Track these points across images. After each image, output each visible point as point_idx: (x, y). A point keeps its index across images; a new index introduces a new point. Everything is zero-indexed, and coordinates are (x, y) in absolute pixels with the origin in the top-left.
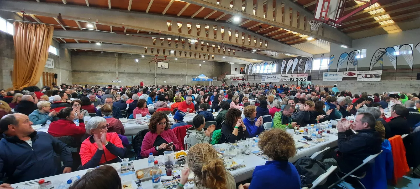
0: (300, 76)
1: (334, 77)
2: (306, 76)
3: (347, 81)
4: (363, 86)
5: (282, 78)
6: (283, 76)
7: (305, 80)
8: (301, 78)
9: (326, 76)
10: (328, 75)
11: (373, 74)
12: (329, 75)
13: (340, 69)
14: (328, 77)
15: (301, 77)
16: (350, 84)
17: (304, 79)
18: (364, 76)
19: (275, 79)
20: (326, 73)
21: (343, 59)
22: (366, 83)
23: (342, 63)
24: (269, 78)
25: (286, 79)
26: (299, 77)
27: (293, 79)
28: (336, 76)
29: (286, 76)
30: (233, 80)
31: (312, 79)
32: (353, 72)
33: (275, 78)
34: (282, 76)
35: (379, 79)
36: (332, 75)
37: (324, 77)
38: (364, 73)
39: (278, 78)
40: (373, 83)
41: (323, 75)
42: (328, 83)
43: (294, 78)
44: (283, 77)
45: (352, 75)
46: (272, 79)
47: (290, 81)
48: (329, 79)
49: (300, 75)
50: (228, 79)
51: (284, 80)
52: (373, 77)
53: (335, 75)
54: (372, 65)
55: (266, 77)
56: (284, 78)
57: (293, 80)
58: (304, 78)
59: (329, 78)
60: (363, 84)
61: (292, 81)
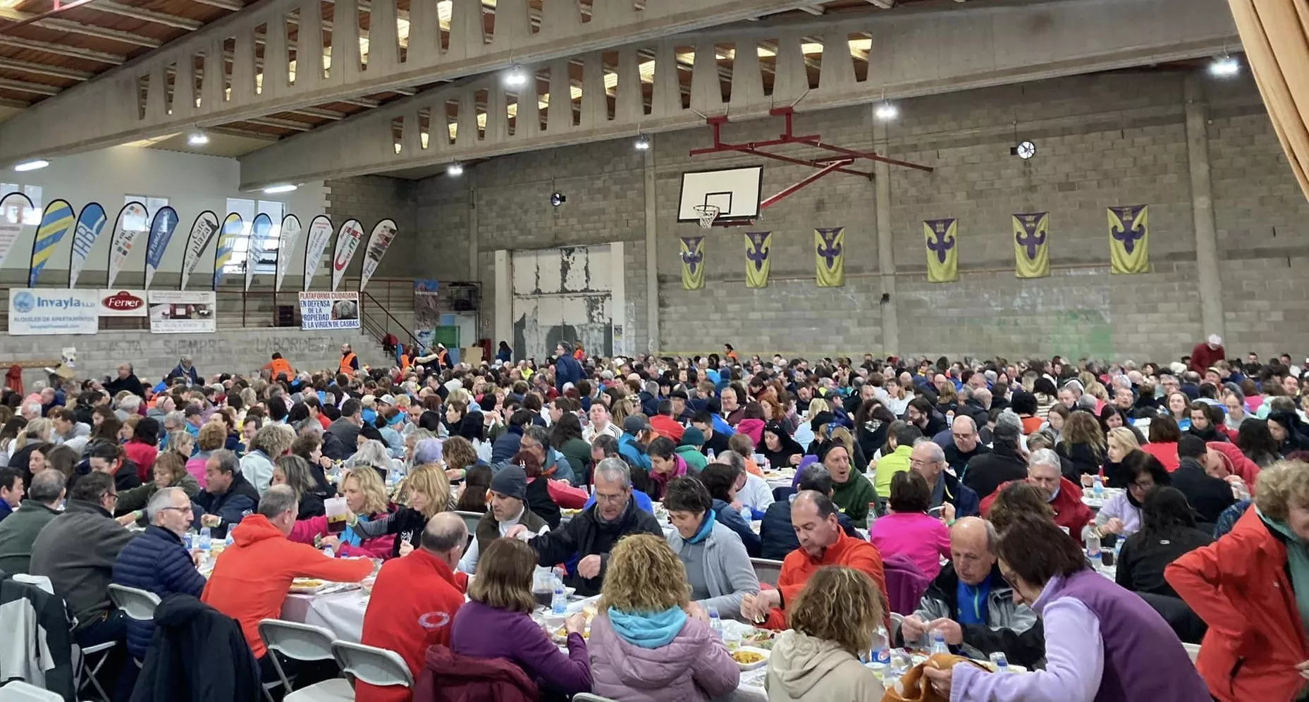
1: (59, 312)
3: (114, 334)
4: (168, 353)
9: (23, 306)
10: (33, 300)
11: (194, 305)
12: (41, 303)
13: (83, 274)
14: (36, 311)
16: (123, 345)
18: (168, 312)
20: (26, 295)
21: (89, 230)
22: (176, 337)
23: (86, 248)
28: (74, 311)
32: (133, 293)
35: (210, 325)
36: (52, 302)
37: (13, 314)
38: (166, 298)
40: (192, 338)
41: (7, 299)
42: (35, 346)
45: (128, 308)
48: (41, 323)
52: (193, 315)
53: (66, 304)
54: (186, 270)
59: (39, 319)
60: (166, 342)
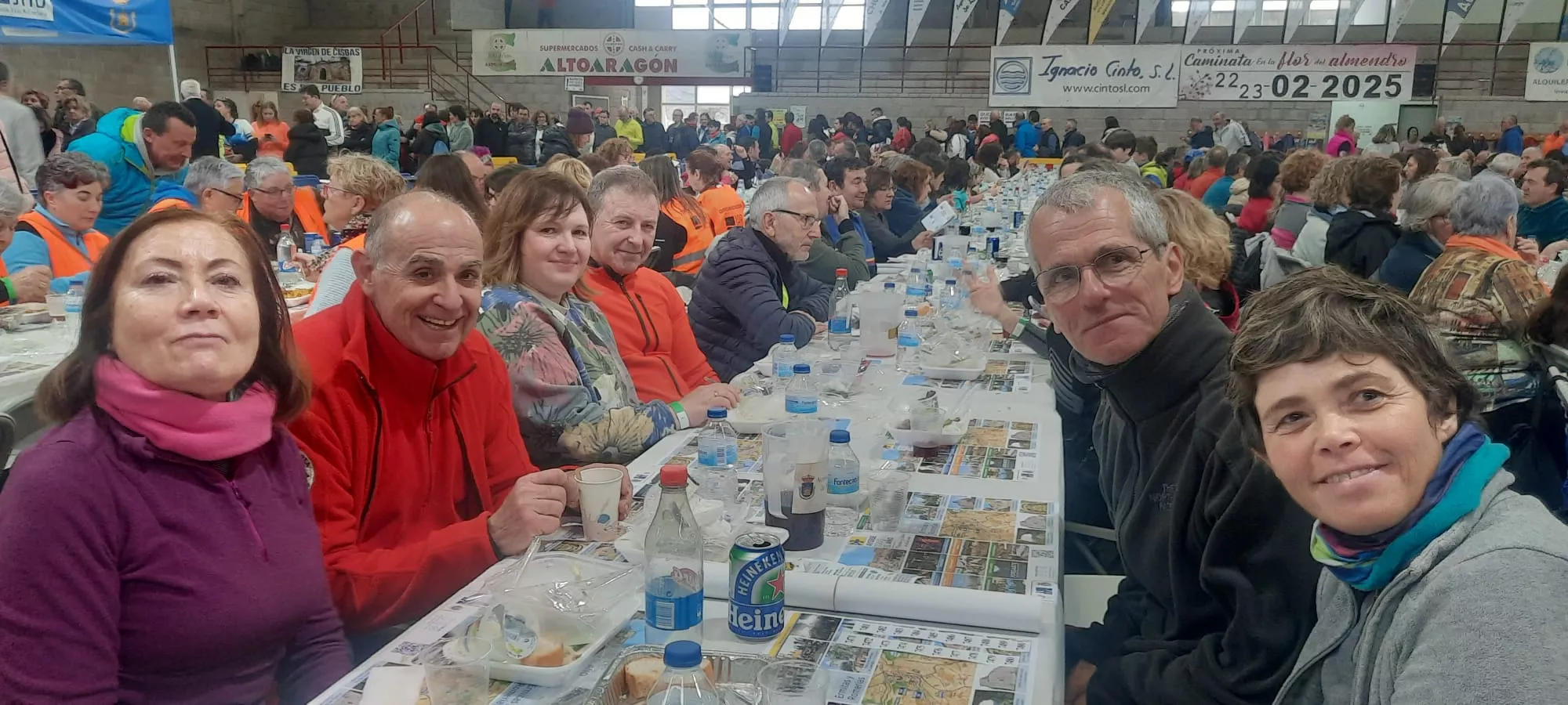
0: (1355, 62)
2: (1402, 63)
5: (1197, 77)
6: (1211, 62)
7: (1393, 89)
8: (1362, 77)
15: (1367, 67)
17: (1389, 83)
19: (1131, 80)
24: (1066, 71)
25: (1239, 83)
26: (1351, 67)
27: (1293, 87)
29: (1236, 56)
30: (588, 81)
31: (1441, 84)
33: (1135, 71)
34: (1202, 56)
37: (1533, 73)
39: (1162, 72)
41: (1527, 57)
43: (1306, 80)
44: (1214, 70)
46: (1101, 78)
47: (1268, 95)
49: (1354, 52)
50: (520, 71)
51: (1213, 89)
55: (1039, 66)
56: (1213, 75)
57: (1297, 93)
58: (1384, 79)
61: (1288, 96)
